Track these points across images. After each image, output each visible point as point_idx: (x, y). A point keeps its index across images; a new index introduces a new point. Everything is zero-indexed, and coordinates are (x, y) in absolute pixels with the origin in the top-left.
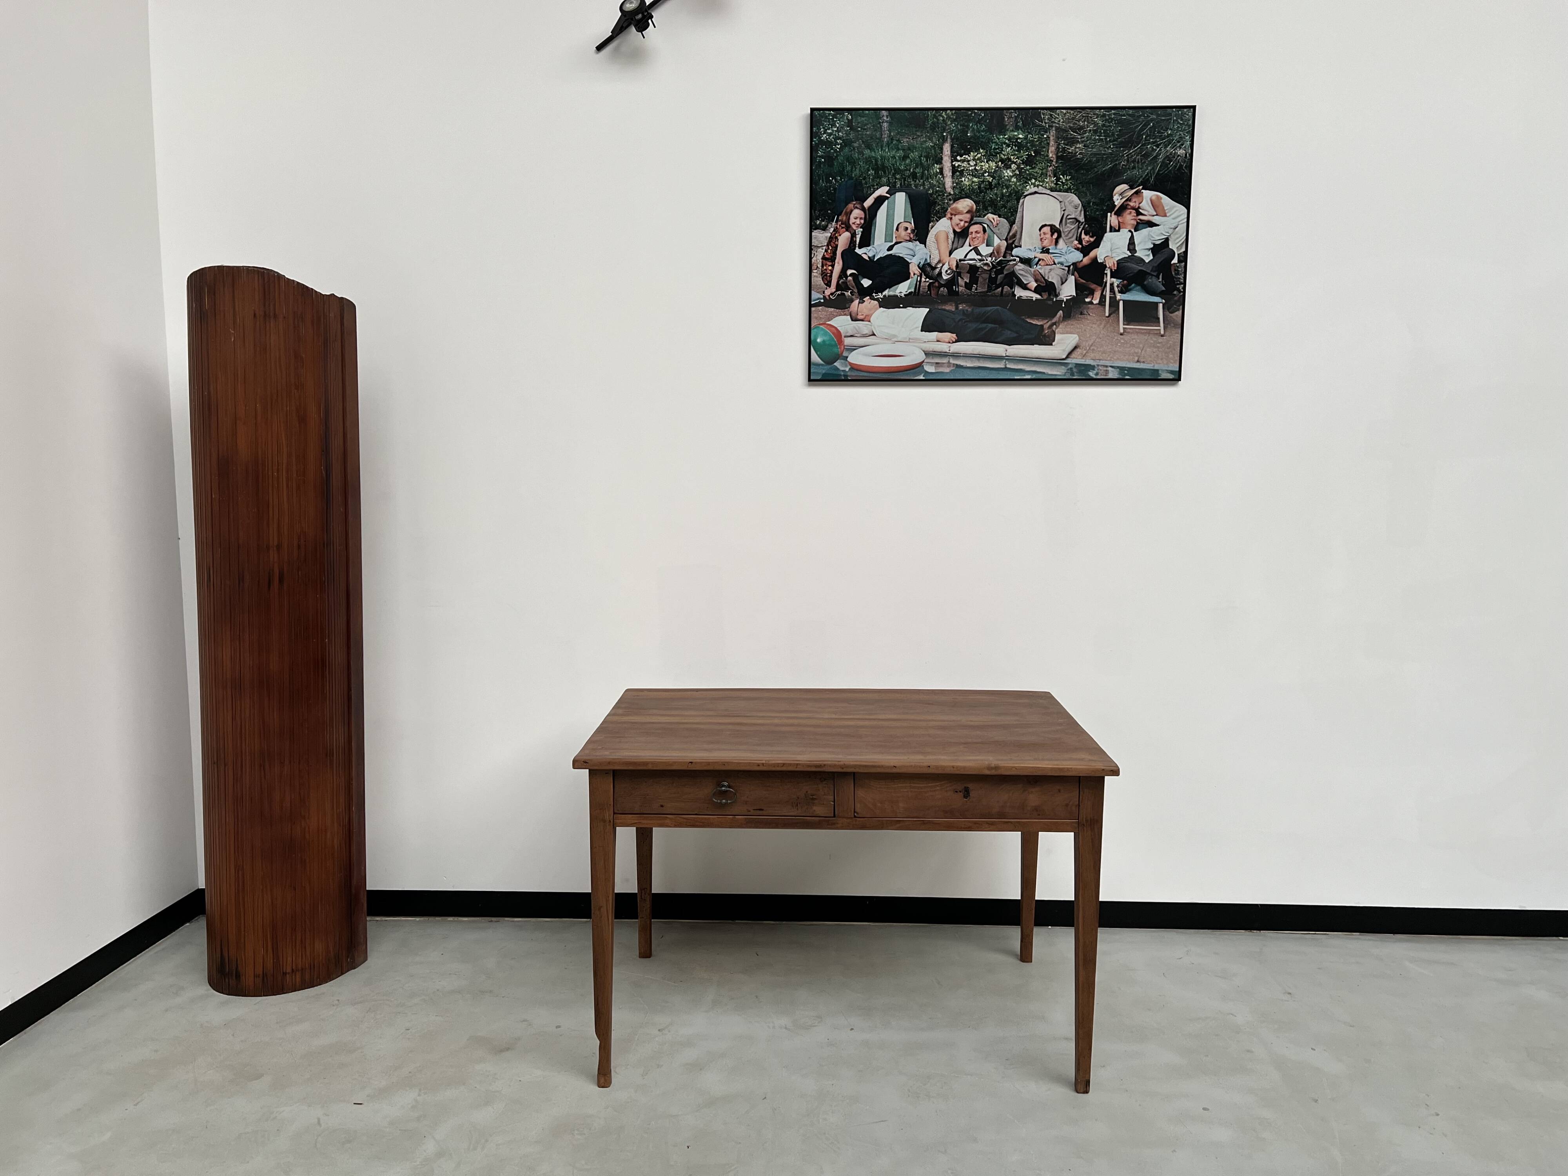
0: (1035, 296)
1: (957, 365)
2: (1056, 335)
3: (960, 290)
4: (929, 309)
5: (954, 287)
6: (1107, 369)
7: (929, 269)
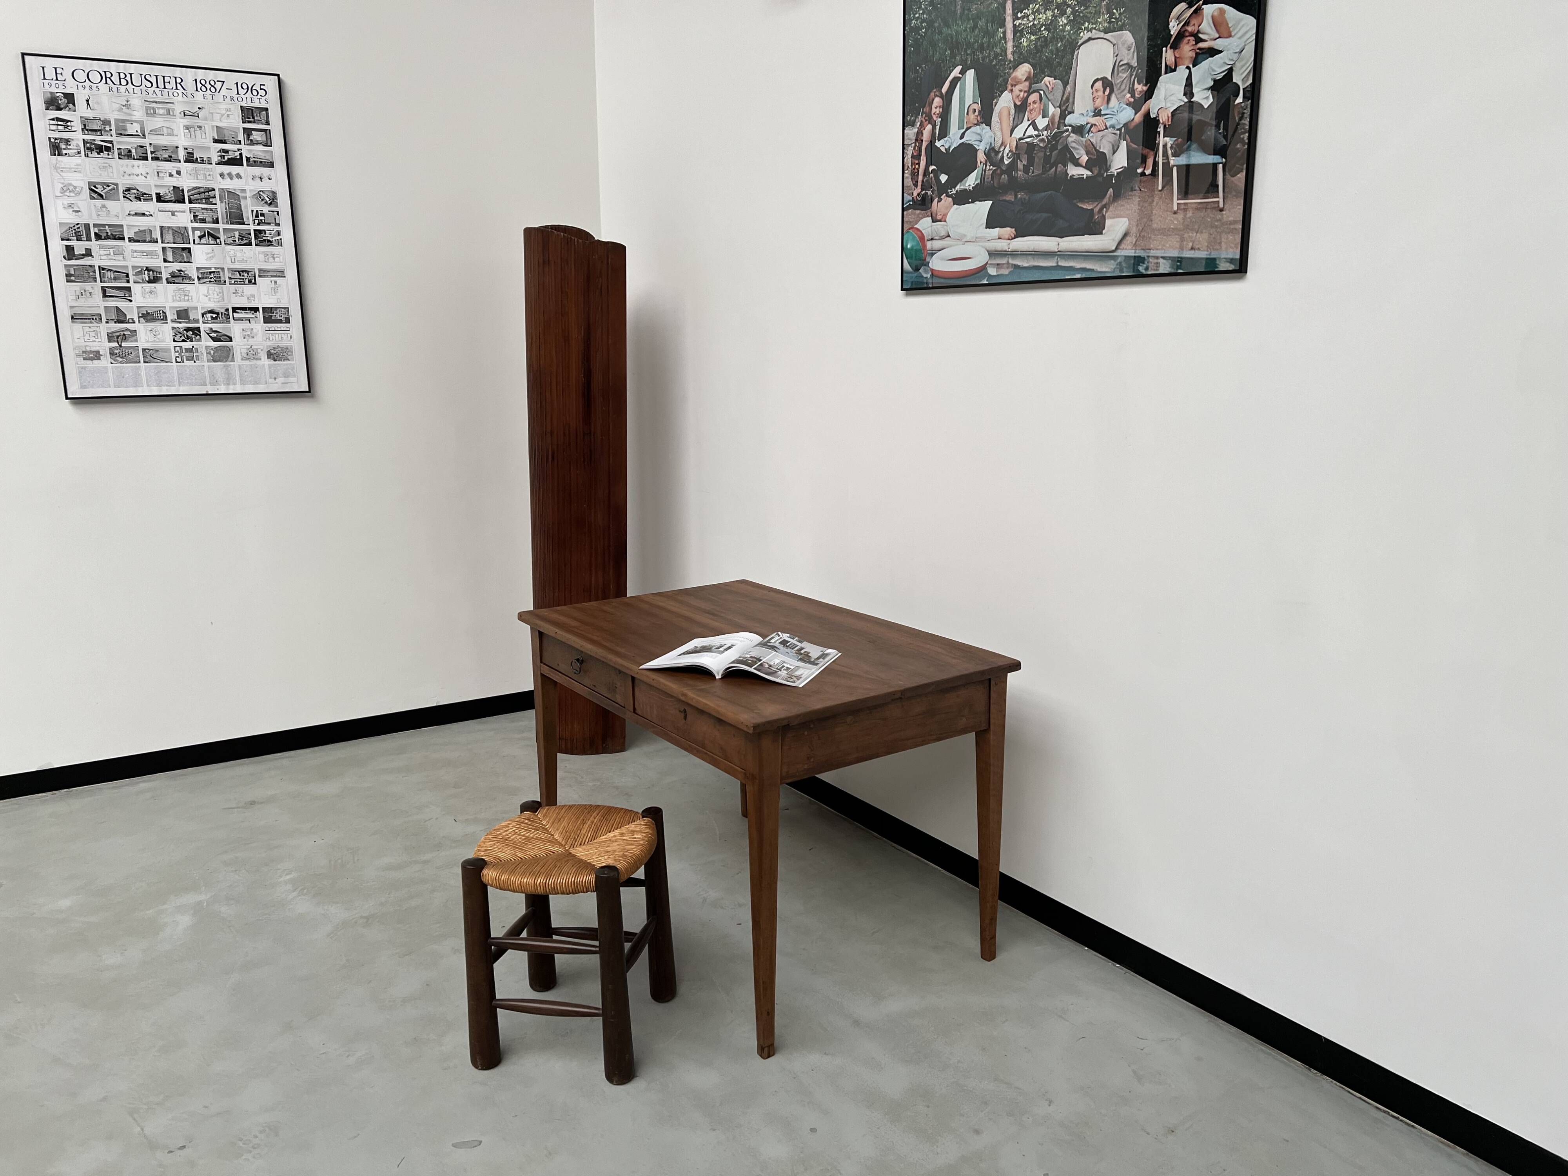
0: (1086, 173)
1: (1015, 265)
2: (1106, 221)
3: (1019, 175)
4: (991, 202)
5: (1014, 172)
6: (1158, 261)
7: (993, 154)
